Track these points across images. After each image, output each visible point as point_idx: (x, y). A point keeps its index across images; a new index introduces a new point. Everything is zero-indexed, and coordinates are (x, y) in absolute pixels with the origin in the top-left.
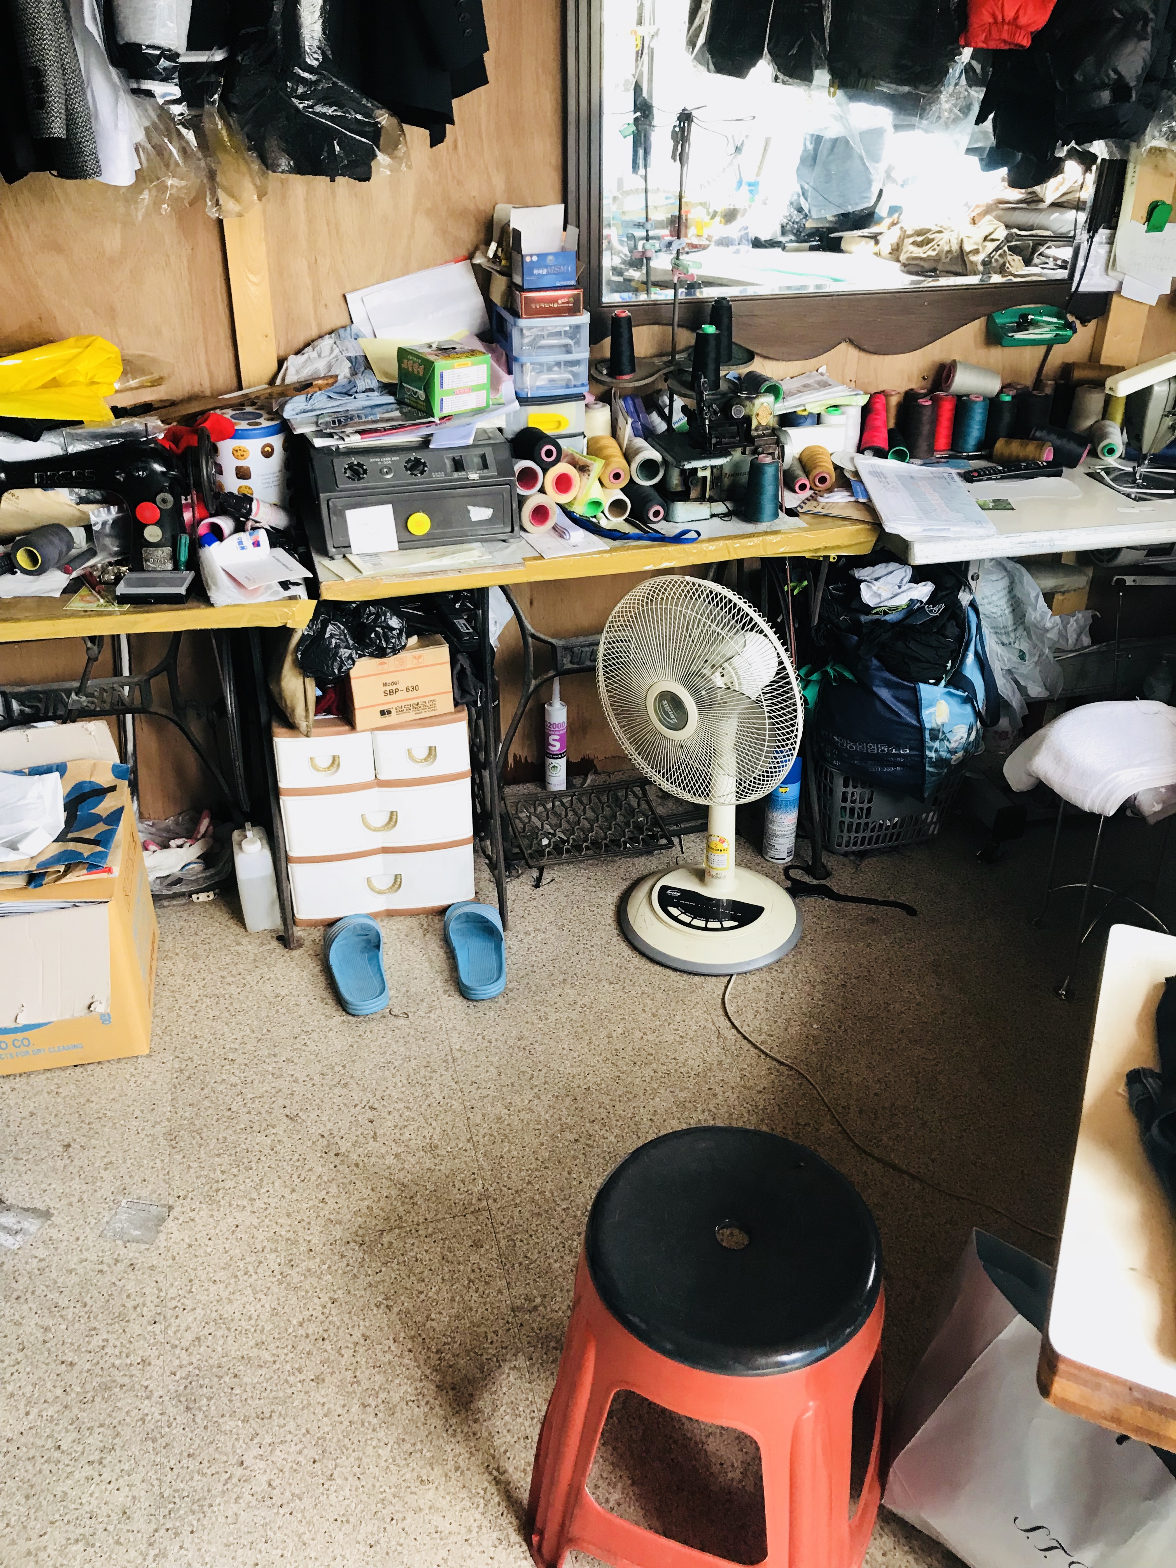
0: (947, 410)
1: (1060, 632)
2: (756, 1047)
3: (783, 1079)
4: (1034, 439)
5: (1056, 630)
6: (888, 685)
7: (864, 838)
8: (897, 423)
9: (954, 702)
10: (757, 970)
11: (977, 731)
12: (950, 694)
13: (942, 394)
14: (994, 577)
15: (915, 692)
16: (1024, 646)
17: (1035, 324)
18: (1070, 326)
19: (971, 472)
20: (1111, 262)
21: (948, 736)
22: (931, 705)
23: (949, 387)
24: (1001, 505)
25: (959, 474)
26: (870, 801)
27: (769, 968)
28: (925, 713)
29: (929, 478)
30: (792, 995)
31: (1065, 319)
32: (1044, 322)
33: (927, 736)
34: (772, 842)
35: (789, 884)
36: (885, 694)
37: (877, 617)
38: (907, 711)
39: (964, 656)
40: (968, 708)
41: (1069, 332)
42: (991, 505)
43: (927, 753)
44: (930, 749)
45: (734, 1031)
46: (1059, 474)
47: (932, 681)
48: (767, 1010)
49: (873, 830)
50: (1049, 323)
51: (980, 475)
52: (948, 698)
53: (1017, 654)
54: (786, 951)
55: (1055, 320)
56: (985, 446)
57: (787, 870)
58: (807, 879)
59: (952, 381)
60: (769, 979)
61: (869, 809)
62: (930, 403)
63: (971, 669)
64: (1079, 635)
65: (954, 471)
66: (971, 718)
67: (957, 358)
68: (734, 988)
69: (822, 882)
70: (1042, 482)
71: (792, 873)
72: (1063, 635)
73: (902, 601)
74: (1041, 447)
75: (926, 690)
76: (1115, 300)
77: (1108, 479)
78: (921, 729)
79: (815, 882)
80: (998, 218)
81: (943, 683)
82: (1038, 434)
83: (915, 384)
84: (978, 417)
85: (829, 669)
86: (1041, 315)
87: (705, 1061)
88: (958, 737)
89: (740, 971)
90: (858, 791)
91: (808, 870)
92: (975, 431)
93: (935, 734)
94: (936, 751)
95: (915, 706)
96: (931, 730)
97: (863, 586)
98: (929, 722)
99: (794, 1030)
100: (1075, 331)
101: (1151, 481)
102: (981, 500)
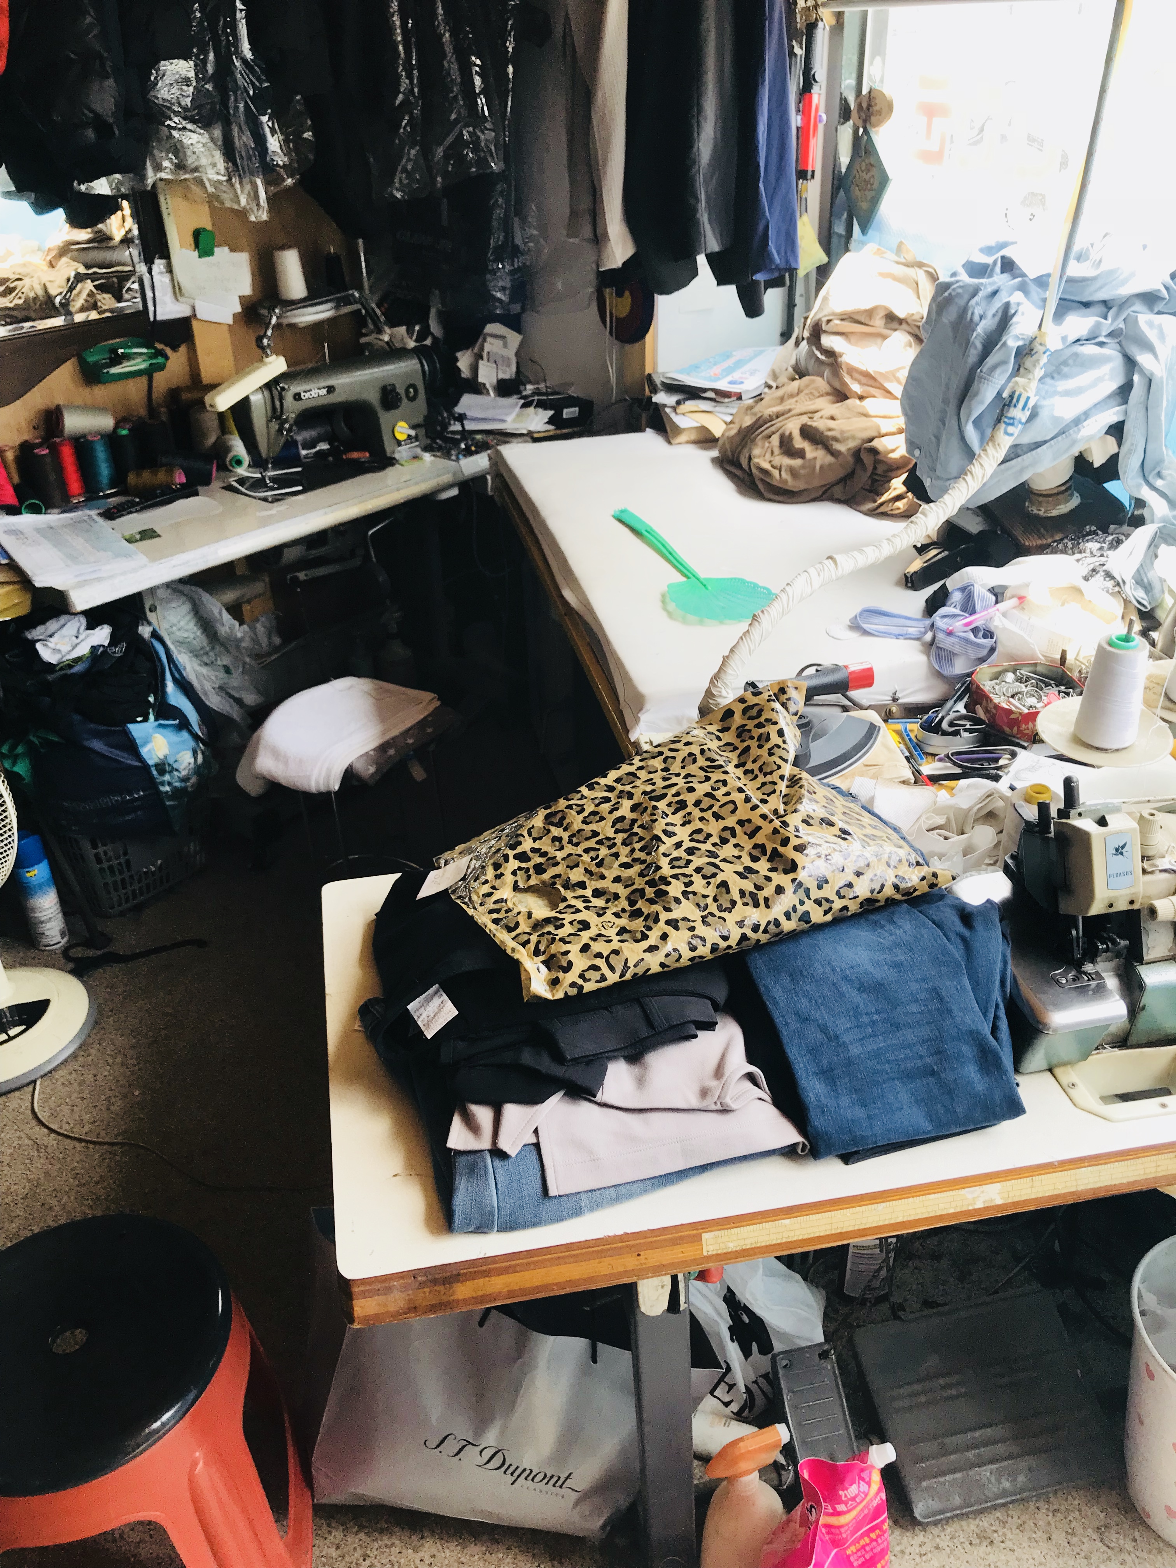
0: (68, 454)
1: (252, 639)
2: (80, 1140)
3: (118, 1158)
4: (162, 466)
5: (247, 639)
6: (98, 735)
7: (134, 891)
8: (21, 476)
9: (168, 732)
10: (62, 1063)
11: (203, 753)
12: (161, 726)
13: (57, 440)
14: (174, 605)
15: (127, 735)
16: (226, 660)
17: (127, 357)
18: (161, 353)
19: (111, 509)
20: (177, 290)
21: (175, 766)
22: (146, 743)
23: (62, 431)
24: (148, 534)
25: (100, 514)
26: (125, 854)
27: (74, 1056)
28: (144, 751)
29: (70, 525)
30: (106, 1073)
31: (155, 348)
32: (135, 353)
33: (155, 773)
34: (41, 930)
35: (71, 965)
36: (97, 745)
37: (62, 673)
38: (126, 755)
39: (164, 686)
40: (185, 735)
41: (160, 360)
42: (138, 537)
43: (162, 788)
44: (162, 783)
45: (53, 1135)
46: (196, 494)
47: (139, 719)
48: (83, 1099)
49: (140, 881)
50: (141, 354)
51: (119, 511)
52: (162, 730)
53: (222, 670)
54: (86, 1032)
55: (144, 350)
56: (118, 481)
57: (65, 952)
58: (91, 953)
59: (63, 425)
60: (77, 1067)
61: (128, 862)
62: (47, 451)
63: (175, 696)
64: (269, 638)
65: (93, 513)
66: (192, 743)
67: (61, 403)
68: (42, 1092)
69: (106, 950)
70: (181, 504)
71: (73, 953)
72: (255, 641)
73: (83, 650)
74: (170, 472)
75: (137, 730)
76: (194, 323)
77: (243, 490)
78: (145, 767)
79: (99, 953)
80: (74, 259)
81: (152, 717)
82: (164, 460)
83: (27, 436)
84: (101, 454)
85: (32, 739)
86: (130, 347)
87: (29, 1181)
88: (185, 764)
89: (42, 1073)
90: (109, 848)
91: (88, 943)
92: (104, 470)
93: (163, 767)
94: (169, 784)
95: (132, 747)
96: (157, 766)
97: (38, 646)
98: (151, 759)
99: (118, 1105)
100: (167, 358)
101: (281, 482)
102: (127, 534)
